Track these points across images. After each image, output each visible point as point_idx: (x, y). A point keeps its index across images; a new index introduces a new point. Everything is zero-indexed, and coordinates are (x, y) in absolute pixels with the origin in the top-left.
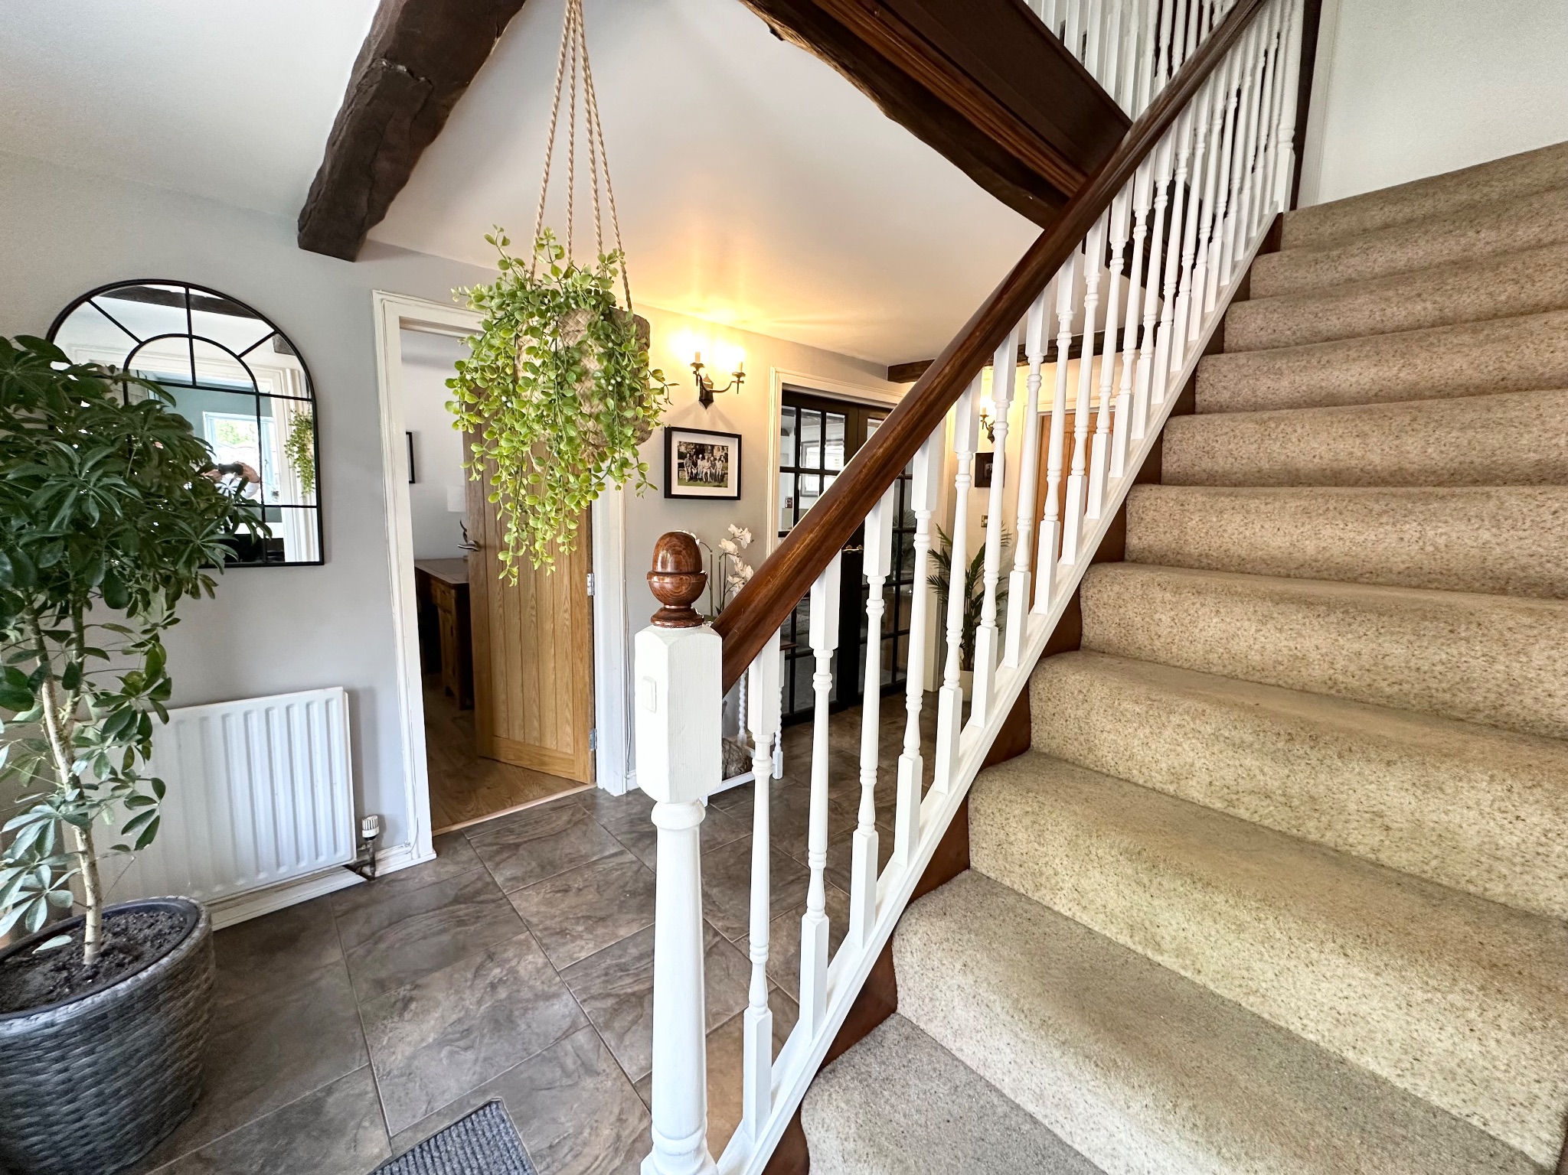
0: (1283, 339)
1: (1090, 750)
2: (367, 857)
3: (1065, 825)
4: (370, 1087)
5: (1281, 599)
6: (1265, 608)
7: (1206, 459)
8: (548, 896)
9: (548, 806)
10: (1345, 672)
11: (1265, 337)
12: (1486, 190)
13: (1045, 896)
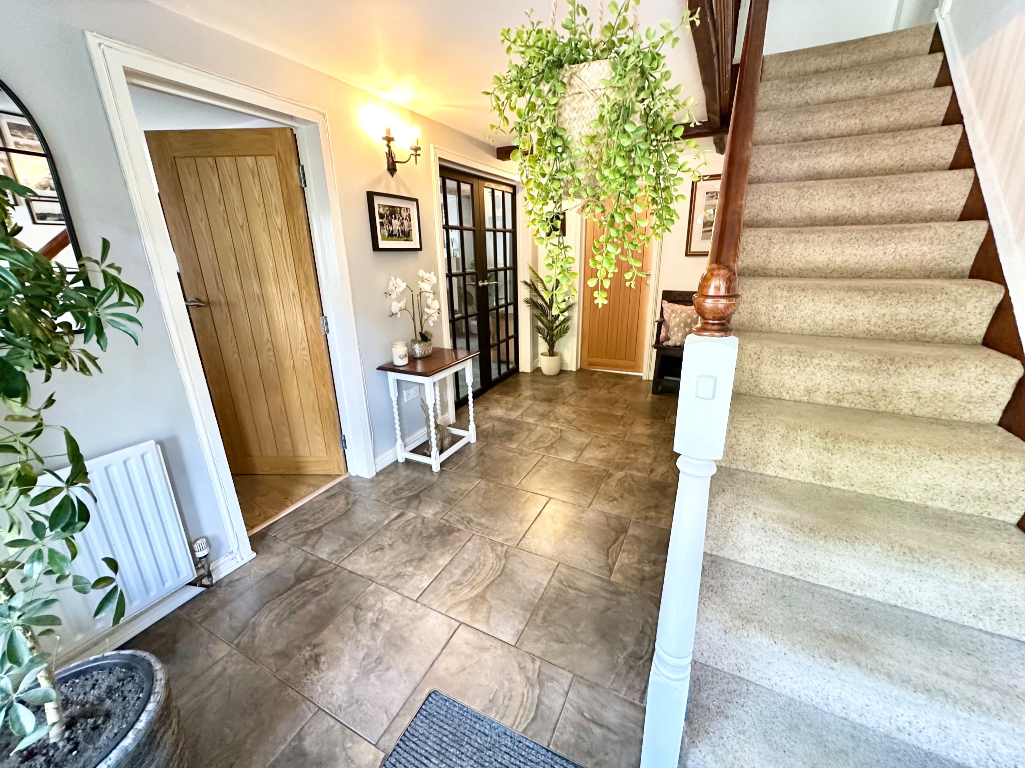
0: (782, 138)
1: (756, 386)
2: (202, 571)
3: (780, 428)
4: (332, 722)
5: (849, 289)
6: (841, 295)
7: (765, 211)
8: (370, 556)
9: (322, 497)
10: (875, 325)
11: (772, 136)
12: (867, 54)
13: (760, 469)
